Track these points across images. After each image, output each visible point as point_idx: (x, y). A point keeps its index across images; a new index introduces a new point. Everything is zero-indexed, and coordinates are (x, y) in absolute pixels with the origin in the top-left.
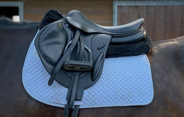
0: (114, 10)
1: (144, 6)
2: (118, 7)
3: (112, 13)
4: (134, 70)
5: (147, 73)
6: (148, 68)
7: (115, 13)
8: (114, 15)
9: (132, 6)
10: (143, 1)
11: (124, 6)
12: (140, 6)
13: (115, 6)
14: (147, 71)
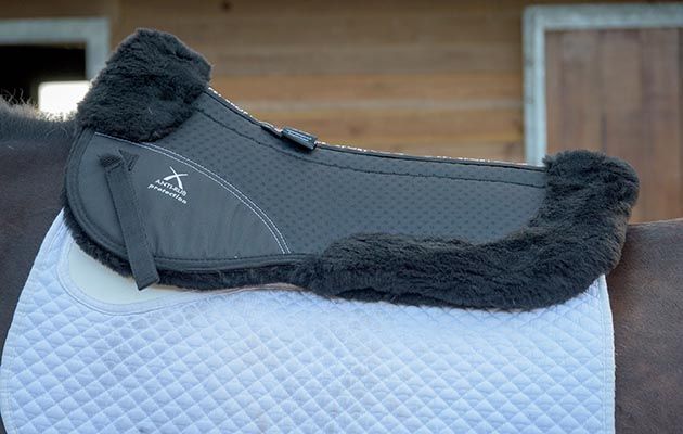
0: (527, 50)
1: (666, 29)
2: (549, 34)
3: (517, 64)
4: (534, 380)
5: (594, 398)
6: (600, 373)
7: (532, 63)
8: (528, 73)
9: (614, 31)
10: (661, 6)
11: (576, 32)
12: (650, 31)
13: (533, 31)
14: (594, 389)
